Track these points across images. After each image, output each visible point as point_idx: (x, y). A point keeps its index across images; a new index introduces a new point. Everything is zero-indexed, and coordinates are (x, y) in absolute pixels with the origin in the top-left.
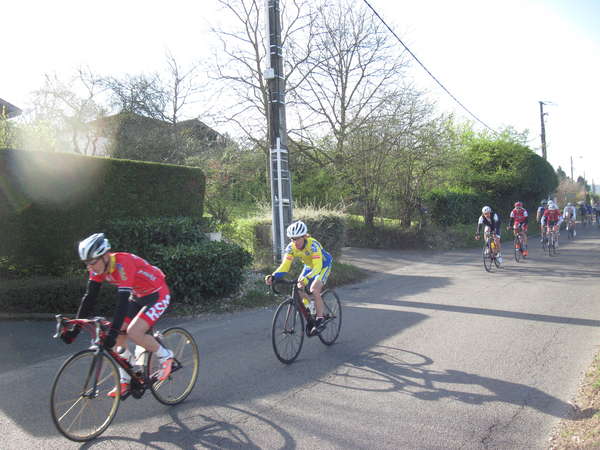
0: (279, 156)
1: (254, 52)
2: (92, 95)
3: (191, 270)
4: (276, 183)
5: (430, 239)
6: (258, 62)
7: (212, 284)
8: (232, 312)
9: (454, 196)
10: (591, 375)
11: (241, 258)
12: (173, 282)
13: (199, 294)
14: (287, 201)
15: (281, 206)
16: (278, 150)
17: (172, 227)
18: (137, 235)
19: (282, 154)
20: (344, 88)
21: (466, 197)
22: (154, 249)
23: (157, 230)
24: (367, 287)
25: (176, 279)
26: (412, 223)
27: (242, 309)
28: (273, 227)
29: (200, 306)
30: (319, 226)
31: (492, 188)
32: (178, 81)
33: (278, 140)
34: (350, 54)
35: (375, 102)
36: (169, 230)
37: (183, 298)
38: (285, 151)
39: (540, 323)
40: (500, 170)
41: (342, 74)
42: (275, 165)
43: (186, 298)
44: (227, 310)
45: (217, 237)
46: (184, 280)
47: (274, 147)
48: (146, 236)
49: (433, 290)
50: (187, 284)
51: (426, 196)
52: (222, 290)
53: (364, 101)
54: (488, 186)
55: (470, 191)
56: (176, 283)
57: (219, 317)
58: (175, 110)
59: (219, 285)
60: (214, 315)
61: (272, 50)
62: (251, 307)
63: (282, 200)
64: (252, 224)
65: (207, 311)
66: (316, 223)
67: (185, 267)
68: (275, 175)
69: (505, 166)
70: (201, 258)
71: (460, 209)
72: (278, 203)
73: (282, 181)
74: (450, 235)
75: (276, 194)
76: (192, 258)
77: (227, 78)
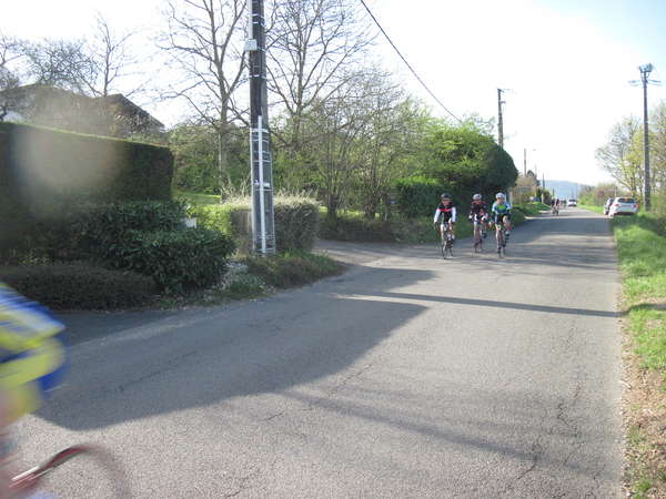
0: (260, 136)
1: (209, 21)
2: (4, 62)
3: (173, 259)
4: (256, 165)
5: (397, 231)
6: (214, 32)
7: (195, 274)
8: (218, 304)
9: (419, 187)
10: (629, 359)
11: (224, 246)
12: (153, 272)
13: (181, 285)
14: (267, 185)
15: (262, 190)
16: (260, 130)
17: (147, 211)
18: (110, 218)
19: (264, 133)
20: (302, 64)
21: (431, 188)
22: (131, 235)
23: (133, 214)
24: (351, 279)
25: (157, 268)
26: (377, 215)
27: (229, 301)
28: (252, 214)
29: (182, 298)
30: (294, 214)
31: (455, 179)
32: (110, 49)
33: (260, 118)
34: (309, 29)
35: (335, 82)
36: (145, 214)
37: (163, 290)
38: (266, 131)
39: (553, 314)
40: (465, 160)
41: (301, 50)
42: (256, 146)
43: (167, 289)
44: (213, 302)
45: (192, 223)
46: (165, 269)
47: (254, 126)
48: (121, 220)
49: (421, 282)
50: (167, 274)
51: (393, 185)
52: (204, 280)
53: (322, 80)
54: (451, 176)
55: (434, 181)
56: (157, 273)
57: (208, 310)
58: (107, 83)
59: (202, 276)
60: (201, 308)
61: (254, 19)
62: (239, 299)
63: (263, 184)
64: (227, 210)
65: (191, 303)
66: (292, 210)
67: (167, 254)
68: (256, 156)
69: (471, 156)
70: (183, 246)
71: (424, 200)
72: (259, 187)
73: (264, 163)
74: (418, 227)
75: (257, 177)
76: (174, 245)
77: (181, 48)
